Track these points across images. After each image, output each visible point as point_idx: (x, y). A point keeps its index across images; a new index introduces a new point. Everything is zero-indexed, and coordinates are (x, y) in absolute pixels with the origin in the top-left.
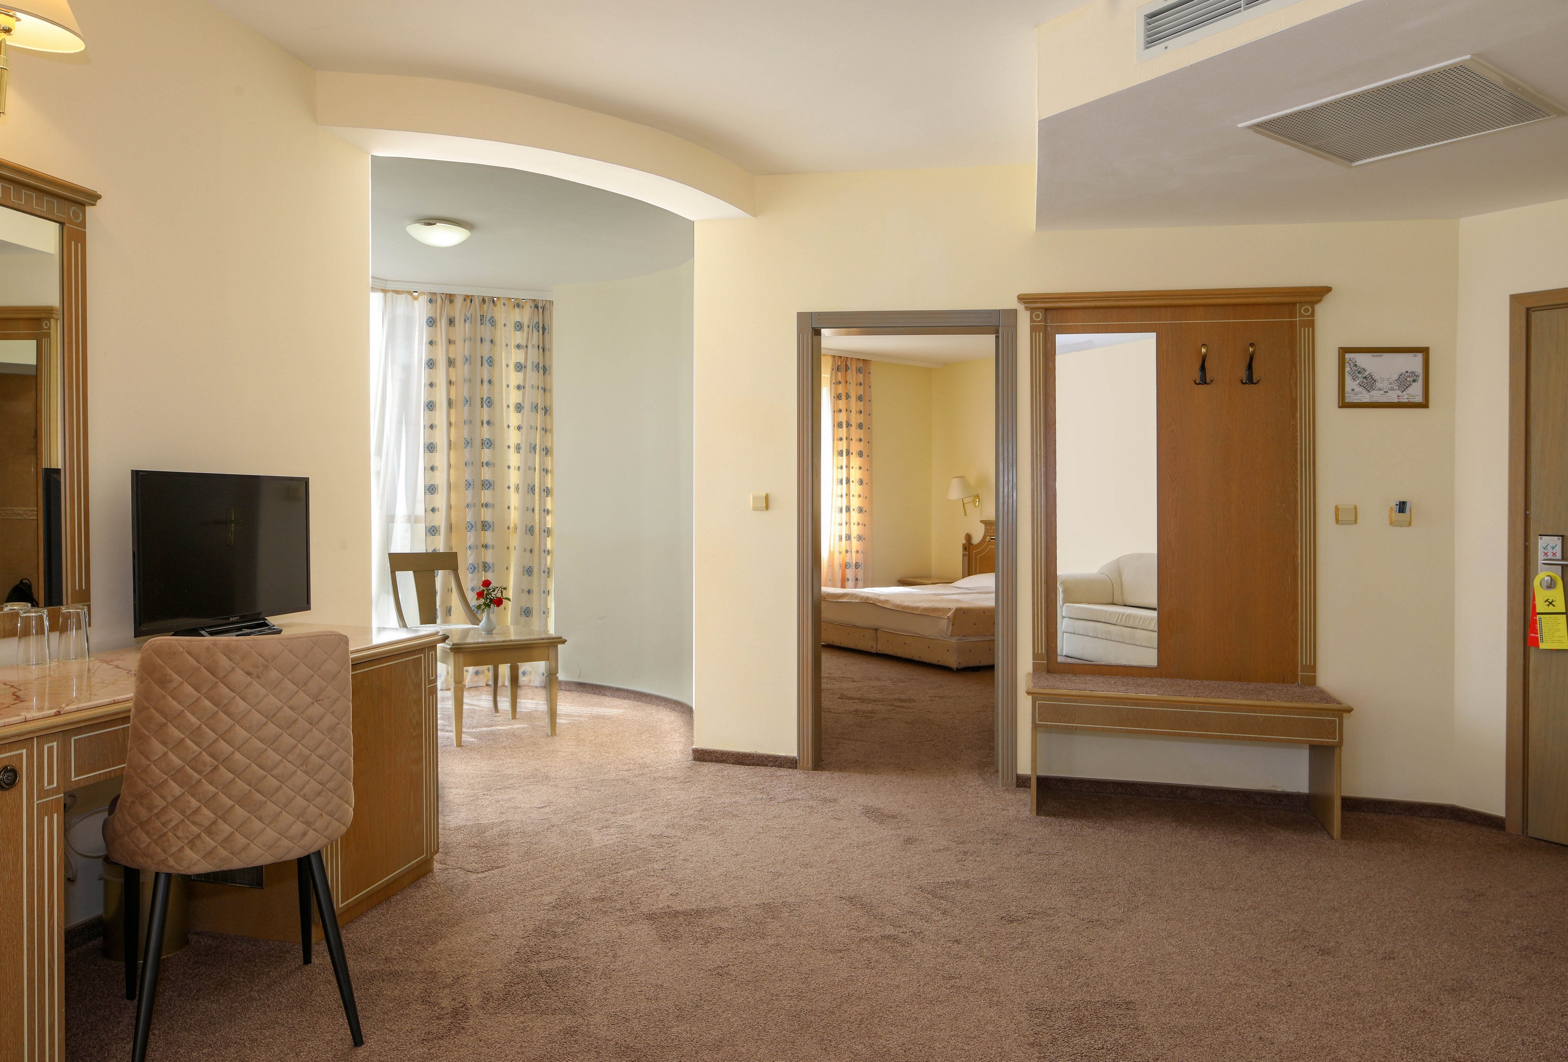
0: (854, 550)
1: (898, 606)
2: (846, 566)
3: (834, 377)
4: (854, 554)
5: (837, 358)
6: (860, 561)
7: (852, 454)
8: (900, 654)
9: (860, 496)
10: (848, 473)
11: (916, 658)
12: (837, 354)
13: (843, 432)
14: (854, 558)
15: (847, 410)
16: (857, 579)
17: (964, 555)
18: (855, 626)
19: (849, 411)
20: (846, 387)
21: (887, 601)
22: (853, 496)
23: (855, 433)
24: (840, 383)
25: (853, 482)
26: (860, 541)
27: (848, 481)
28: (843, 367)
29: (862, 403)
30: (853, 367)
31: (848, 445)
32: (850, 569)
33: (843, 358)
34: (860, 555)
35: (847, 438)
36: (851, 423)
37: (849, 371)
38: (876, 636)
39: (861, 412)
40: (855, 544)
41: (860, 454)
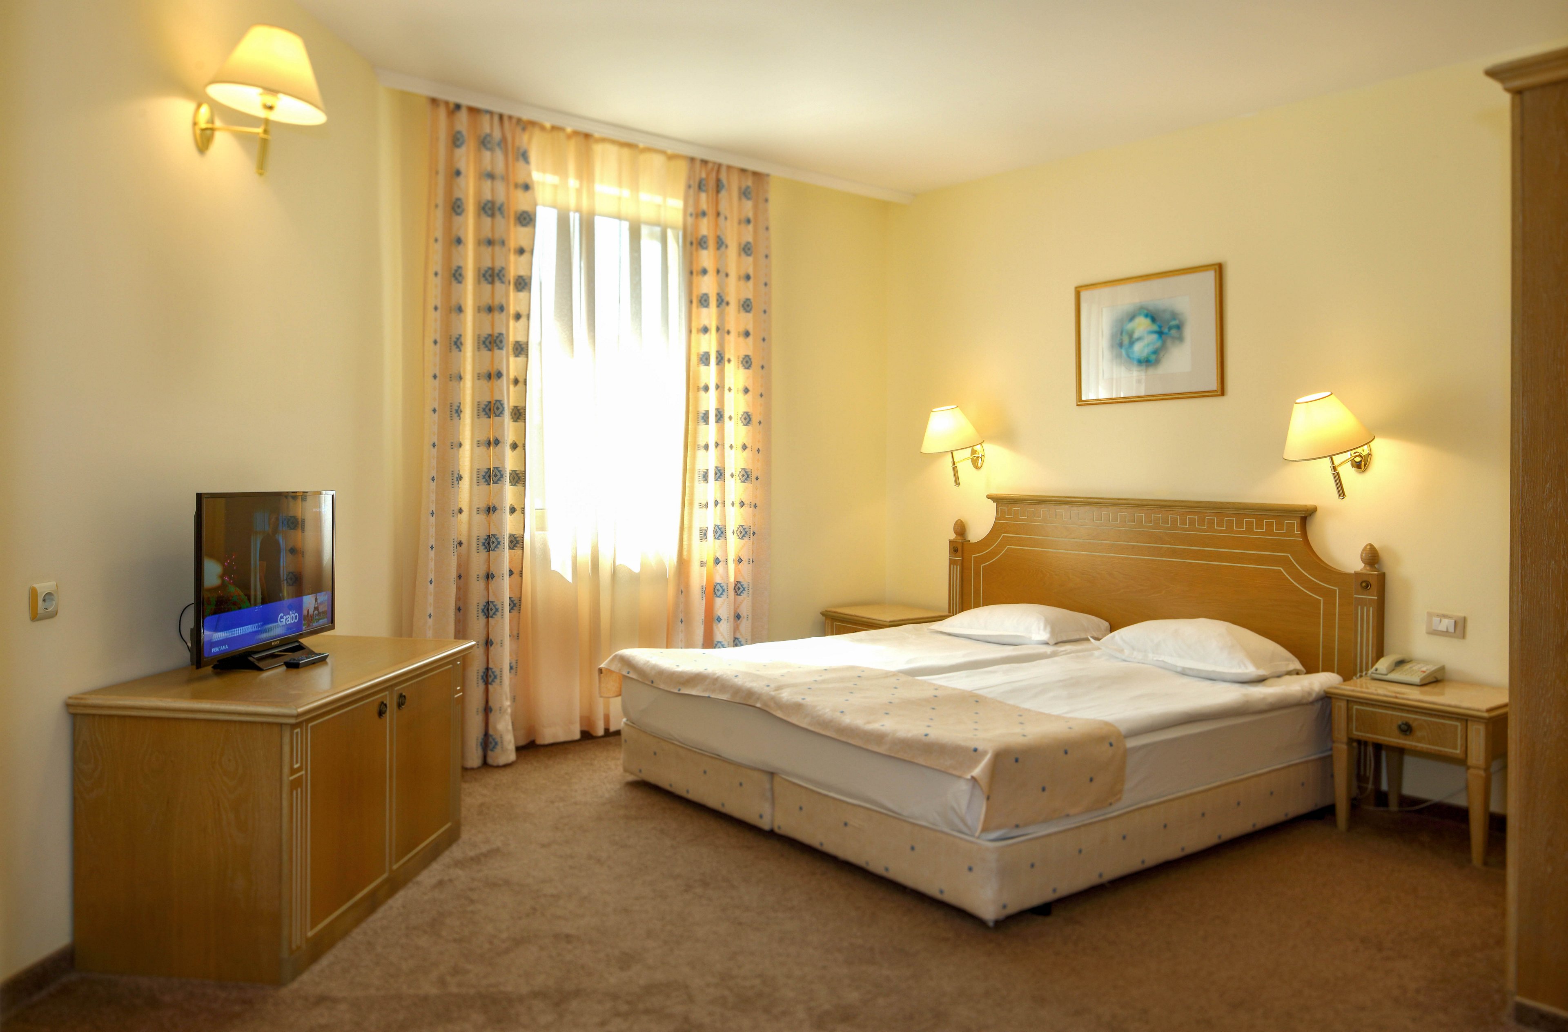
0: (731, 557)
1: (826, 724)
2: (713, 591)
3: (691, 202)
4: (732, 566)
5: (698, 164)
6: (746, 579)
7: (729, 361)
8: (830, 847)
9: (745, 447)
10: (721, 400)
11: (877, 866)
12: (699, 154)
13: (709, 316)
14: (730, 573)
15: (718, 272)
16: (738, 617)
17: (952, 563)
18: (718, 757)
19: (722, 274)
20: (717, 225)
21: (798, 707)
22: (731, 447)
23: (735, 319)
24: (704, 214)
25: (730, 418)
26: (746, 539)
27: (720, 416)
28: (712, 183)
29: (750, 259)
30: (734, 184)
31: (721, 344)
32: (724, 597)
33: (710, 166)
34: (745, 567)
35: (718, 329)
36: (727, 299)
37: (723, 194)
38: (772, 790)
39: (748, 277)
40: (734, 545)
41: (747, 362)
